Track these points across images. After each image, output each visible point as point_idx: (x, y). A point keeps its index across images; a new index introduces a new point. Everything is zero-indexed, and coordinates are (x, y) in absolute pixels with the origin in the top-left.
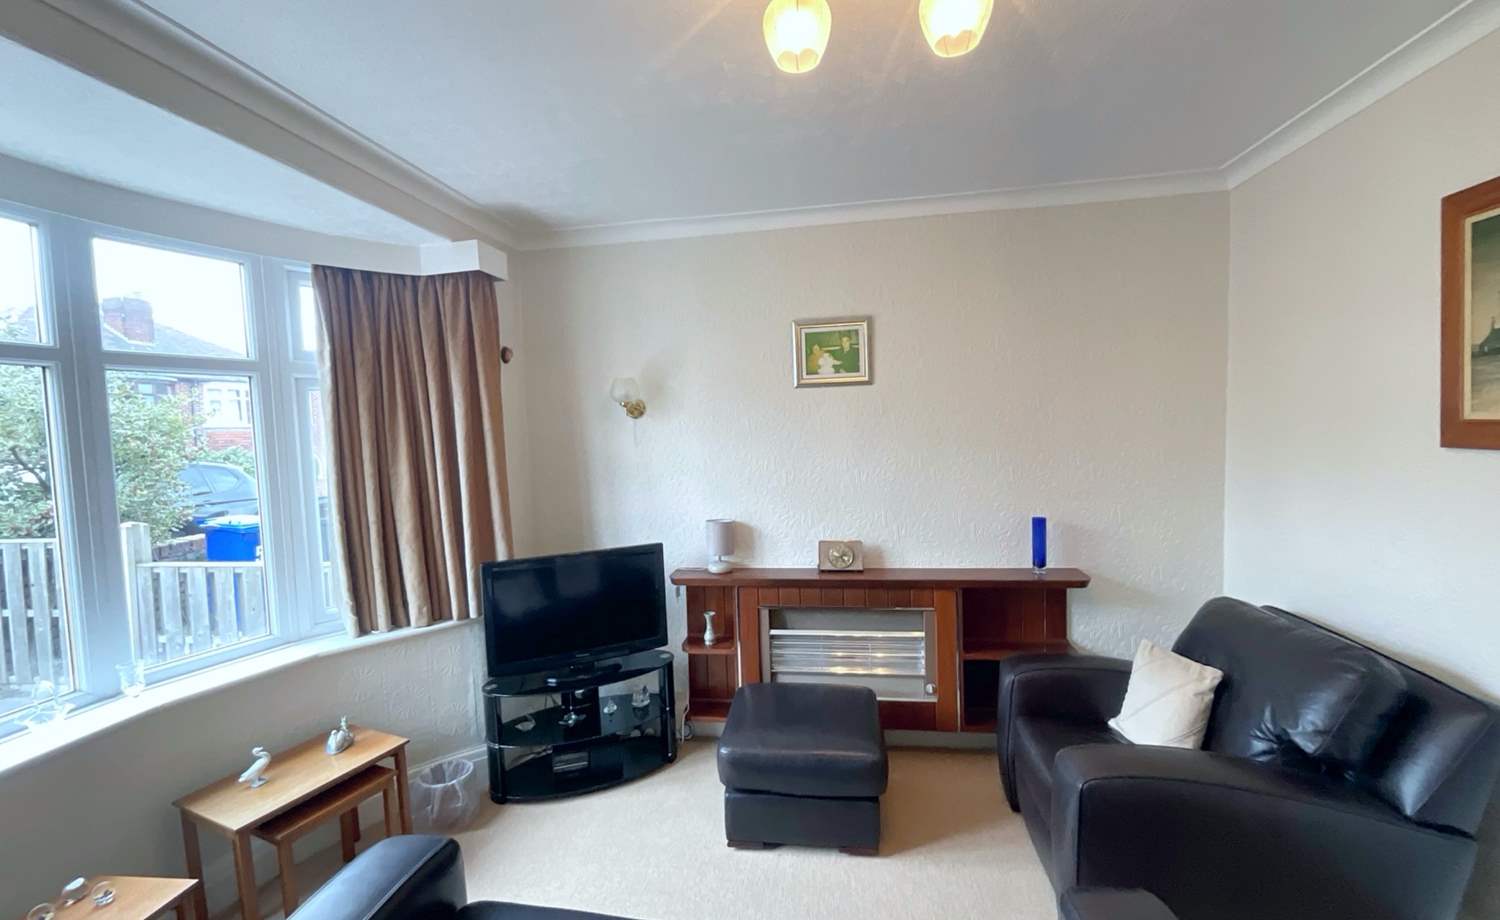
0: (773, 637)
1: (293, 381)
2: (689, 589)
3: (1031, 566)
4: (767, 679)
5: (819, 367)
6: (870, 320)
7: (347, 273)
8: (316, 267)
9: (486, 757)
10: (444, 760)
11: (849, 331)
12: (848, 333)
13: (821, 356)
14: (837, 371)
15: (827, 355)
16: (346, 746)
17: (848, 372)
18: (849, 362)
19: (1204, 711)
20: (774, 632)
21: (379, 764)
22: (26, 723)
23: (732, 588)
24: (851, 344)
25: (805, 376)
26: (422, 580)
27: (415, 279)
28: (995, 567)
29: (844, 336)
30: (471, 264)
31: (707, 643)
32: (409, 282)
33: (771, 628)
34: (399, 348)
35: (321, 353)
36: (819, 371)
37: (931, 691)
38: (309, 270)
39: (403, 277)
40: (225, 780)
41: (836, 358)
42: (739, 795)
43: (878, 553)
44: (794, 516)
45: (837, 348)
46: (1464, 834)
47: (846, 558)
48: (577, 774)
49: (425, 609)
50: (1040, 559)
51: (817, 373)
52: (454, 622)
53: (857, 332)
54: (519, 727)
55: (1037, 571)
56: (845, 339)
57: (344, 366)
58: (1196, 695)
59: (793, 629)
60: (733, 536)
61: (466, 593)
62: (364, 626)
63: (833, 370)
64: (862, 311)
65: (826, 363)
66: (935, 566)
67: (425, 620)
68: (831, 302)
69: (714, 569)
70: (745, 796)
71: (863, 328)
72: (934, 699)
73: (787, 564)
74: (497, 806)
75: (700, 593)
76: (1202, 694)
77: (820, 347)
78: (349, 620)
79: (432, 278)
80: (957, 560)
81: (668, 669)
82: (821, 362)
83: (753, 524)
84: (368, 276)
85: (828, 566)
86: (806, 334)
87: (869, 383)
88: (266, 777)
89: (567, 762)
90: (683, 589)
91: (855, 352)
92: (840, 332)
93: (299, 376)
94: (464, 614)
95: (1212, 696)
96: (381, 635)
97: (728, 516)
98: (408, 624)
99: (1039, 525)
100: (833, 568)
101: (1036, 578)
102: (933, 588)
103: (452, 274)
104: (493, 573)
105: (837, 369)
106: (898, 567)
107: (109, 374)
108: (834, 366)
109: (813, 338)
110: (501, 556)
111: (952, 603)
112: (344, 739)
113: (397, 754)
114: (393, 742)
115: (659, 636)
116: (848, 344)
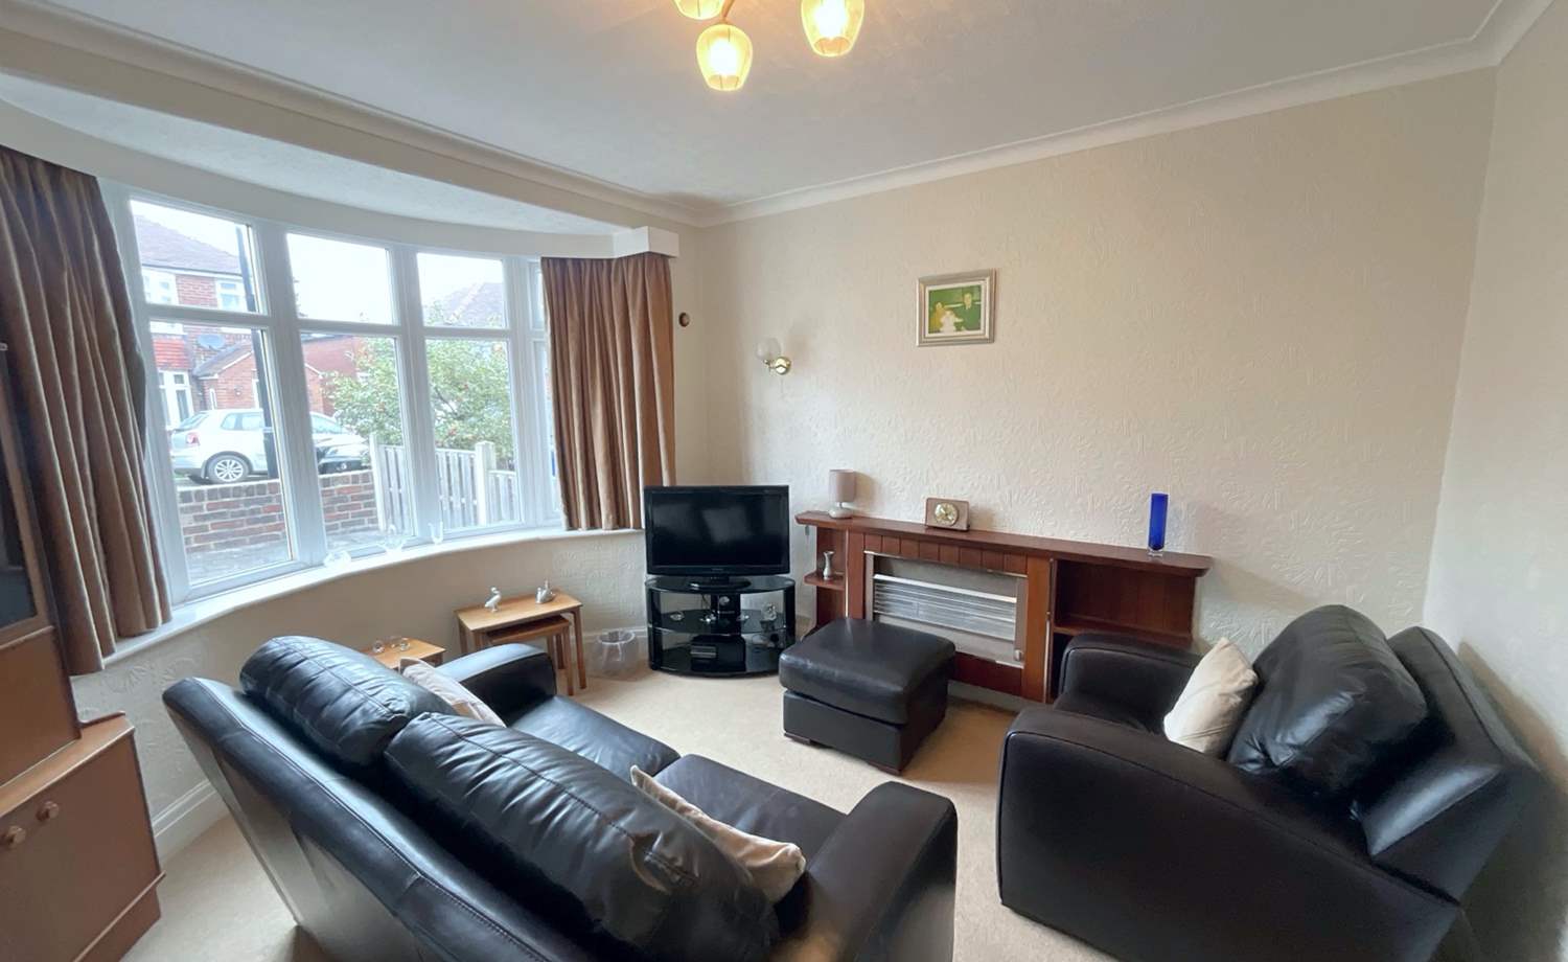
0: (876, 581)
1: (532, 345)
2: (819, 530)
3: (1145, 546)
4: (869, 616)
5: (941, 325)
6: (994, 276)
7: (563, 261)
8: (543, 259)
9: (646, 636)
10: (620, 630)
11: (972, 287)
12: (970, 290)
13: (944, 314)
14: (958, 329)
15: (948, 313)
16: (548, 600)
17: (968, 329)
18: (970, 320)
19: (1225, 715)
20: (878, 577)
21: (563, 615)
22: (384, 547)
23: (843, 532)
24: (973, 301)
25: (927, 335)
26: (610, 493)
27: (609, 261)
28: (1112, 544)
29: (967, 292)
30: (643, 247)
31: (825, 578)
32: (605, 263)
33: (875, 573)
34: (598, 319)
35: (546, 322)
36: (941, 329)
37: (1018, 657)
38: (539, 261)
39: (602, 260)
40: (477, 606)
41: (957, 316)
42: (793, 696)
43: (989, 516)
44: (911, 472)
45: (959, 305)
46: (1449, 899)
47: (950, 518)
48: (707, 662)
49: (611, 517)
50: (1157, 541)
51: (939, 331)
52: (631, 530)
53: (979, 287)
54: (672, 617)
55: (1152, 553)
56: (968, 296)
57: (560, 328)
58: (1221, 695)
59: (898, 577)
60: (851, 485)
61: (636, 506)
62: (572, 524)
63: (954, 328)
64: (985, 266)
65: (948, 321)
66: (1047, 535)
67: (610, 526)
68: (954, 259)
69: (833, 513)
70: (803, 699)
71: (985, 285)
72: (1020, 666)
73: (903, 517)
74: (650, 670)
75: (827, 536)
76: (1228, 695)
77: (943, 305)
78: (563, 518)
79: (621, 259)
80: (1072, 532)
81: (790, 594)
82: (943, 320)
83: (874, 477)
84: (577, 262)
85: (934, 523)
86: (930, 292)
87: (991, 339)
88: (500, 607)
89: (699, 650)
90: (813, 530)
91: (977, 308)
92: (963, 288)
93: (538, 340)
94: (637, 525)
95: (1239, 699)
96: (582, 532)
97: (850, 467)
98: (601, 527)
99: (1159, 502)
100: (937, 525)
101: (1150, 560)
102: (1027, 557)
103: (634, 256)
104: (657, 496)
105: (958, 327)
106: (1007, 532)
107: (428, 342)
108: (956, 324)
109: (937, 298)
110: (666, 483)
111: (1046, 573)
112: (547, 596)
113: (574, 611)
114: (573, 604)
115: (782, 566)
116: (970, 301)
